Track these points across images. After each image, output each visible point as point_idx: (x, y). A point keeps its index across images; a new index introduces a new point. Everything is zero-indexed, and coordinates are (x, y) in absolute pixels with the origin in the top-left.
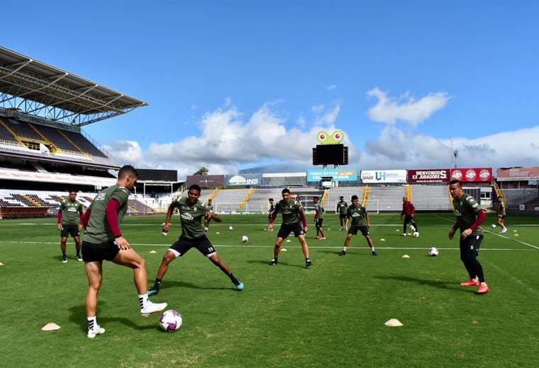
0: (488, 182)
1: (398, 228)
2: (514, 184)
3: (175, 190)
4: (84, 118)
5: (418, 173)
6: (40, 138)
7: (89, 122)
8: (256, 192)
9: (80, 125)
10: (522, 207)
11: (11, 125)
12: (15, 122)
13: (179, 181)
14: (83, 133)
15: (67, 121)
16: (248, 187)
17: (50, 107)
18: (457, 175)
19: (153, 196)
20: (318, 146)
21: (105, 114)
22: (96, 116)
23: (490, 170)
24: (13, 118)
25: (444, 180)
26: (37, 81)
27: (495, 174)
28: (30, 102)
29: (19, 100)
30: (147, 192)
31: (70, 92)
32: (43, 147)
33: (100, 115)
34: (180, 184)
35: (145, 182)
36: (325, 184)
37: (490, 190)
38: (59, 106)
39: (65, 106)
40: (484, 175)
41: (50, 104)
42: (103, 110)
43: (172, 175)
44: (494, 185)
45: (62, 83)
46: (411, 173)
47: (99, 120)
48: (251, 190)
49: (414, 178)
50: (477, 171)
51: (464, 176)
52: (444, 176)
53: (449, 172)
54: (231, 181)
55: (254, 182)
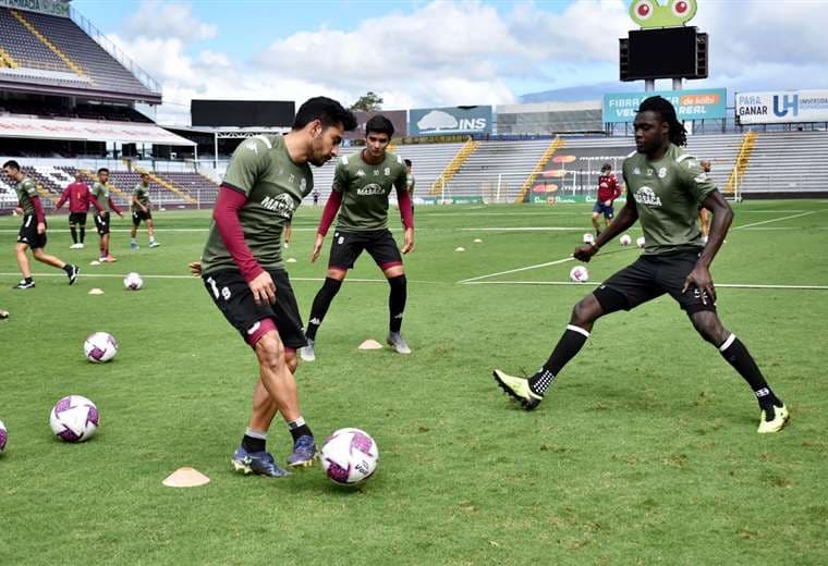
14: (76, 19)
16: (462, 137)
20: (633, 34)
35: (220, 131)
43: (283, 112)
48: (468, 145)
54: (423, 125)
55: (476, 125)
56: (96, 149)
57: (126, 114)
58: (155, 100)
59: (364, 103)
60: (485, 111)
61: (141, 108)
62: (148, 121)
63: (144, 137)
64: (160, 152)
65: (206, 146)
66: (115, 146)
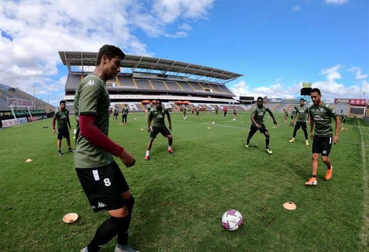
0: (364, 106)
4: (226, 81)
5: (338, 100)
6: (210, 88)
9: (224, 83)
11: (202, 85)
13: (255, 100)
14: (225, 86)
15: (220, 82)
17: (215, 78)
18: (353, 102)
20: (303, 88)
23: (365, 100)
24: (203, 83)
27: (367, 102)
28: (208, 77)
29: (205, 77)
30: (243, 104)
31: (218, 74)
32: (211, 91)
34: (255, 102)
35: (243, 101)
39: (219, 78)
40: (363, 102)
42: (230, 78)
43: (252, 98)
45: (214, 71)
46: (336, 100)
48: (279, 104)
49: (337, 102)
50: (361, 100)
51: (355, 102)
52: (348, 102)
53: (350, 100)
54: (272, 101)
55: (280, 101)
56: (228, 103)
57: (231, 98)
58: (235, 96)
59: (265, 97)
60: (281, 99)
61: (233, 97)
62: (233, 99)
63: (234, 101)
64: (235, 103)
65: (241, 103)
66: (230, 103)
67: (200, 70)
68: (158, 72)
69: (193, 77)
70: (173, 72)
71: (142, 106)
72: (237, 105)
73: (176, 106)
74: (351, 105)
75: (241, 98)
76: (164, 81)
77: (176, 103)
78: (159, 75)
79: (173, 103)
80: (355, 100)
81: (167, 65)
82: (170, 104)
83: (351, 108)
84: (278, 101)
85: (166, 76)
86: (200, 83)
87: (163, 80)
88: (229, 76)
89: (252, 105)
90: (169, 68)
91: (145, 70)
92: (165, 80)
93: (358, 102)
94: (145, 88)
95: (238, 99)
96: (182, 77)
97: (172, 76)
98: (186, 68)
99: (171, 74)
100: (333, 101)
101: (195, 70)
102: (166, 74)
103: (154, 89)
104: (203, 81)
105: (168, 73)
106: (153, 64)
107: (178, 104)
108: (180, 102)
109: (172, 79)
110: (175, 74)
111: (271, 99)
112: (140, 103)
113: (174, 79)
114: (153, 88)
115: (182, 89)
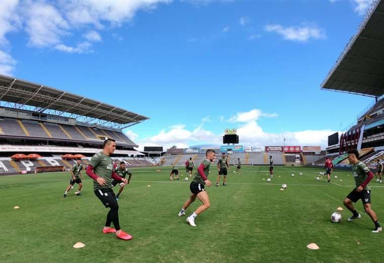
0: (299, 153)
1: (267, 173)
2: (310, 153)
3: (162, 156)
4: (123, 126)
5: (270, 148)
6: (106, 135)
7: (125, 127)
8: (198, 156)
9: (121, 129)
10: (313, 164)
11: (94, 131)
12: (95, 129)
13: (164, 151)
14: (123, 132)
15: (116, 127)
16: (195, 153)
17: (109, 122)
18: (286, 149)
19: (153, 158)
20: (225, 135)
21: (132, 124)
22: (128, 125)
23: (300, 147)
24: (95, 128)
25: (281, 151)
26: (104, 111)
27: (302, 149)
28: (101, 120)
29: (97, 120)
30: (150, 156)
31: (118, 115)
33: (130, 124)
34: (164, 153)
35: (150, 152)
36: (228, 152)
37: (299, 156)
38: (113, 121)
39: (115, 121)
40: (297, 149)
41: (109, 121)
42: (131, 122)
43: (161, 149)
44: (302, 154)
45: (114, 111)
46: (267, 148)
47: (129, 126)
48: (196, 155)
49: (268, 150)
50: (295, 147)
51: (289, 150)
52: (281, 150)
53: (283, 148)
54: (187, 151)
56: (126, 156)
57: (133, 149)
58: (137, 147)
60: (199, 149)
61: (134, 148)
62: (135, 150)
63: (135, 154)
64: (138, 156)
65: (147, 155)
66: (130, 155)
67: (95, 109)
68: (32, 108)
69: (82, 119)
70: (53, 111)
71: (14, 164)
72: (141, 159)
73: (66, 162)
74: (286, 153)
75: (146, 149)
76: (41, 124)
77: (64, 158)
78: (35, 114)
79: (59, 158)
80: (289, 147)
81: (50, 98)
82: (56, 160)
83: (286, 156)
84: (195, 151)
85: (44, 116)
86: (92, 128)
87: (39, 121)
88: (132, 119)
89: (161, 157)
90: (52, 102)
91: (12, 105)
92: (42, 122)
93: (292, 149)
94: (14, 133)
95: (143, 150)
96: (67, 119)
97: (53, 116)
98: (77, 105)
99: (51, 113)
100: (263, 149)
101: (89, 107)
102: (44, 112)
103: (28, 135)
104: (94, 126)
105: (47, 111)
106: (31, 93)
107: (69, 159)
108: (70, 156)
109: (52, 121)
110: (57, 113)
111: (186, 149)
112: (9, 159)
113: (56, 121)
114: (27, 133)
115: (69, 136)
